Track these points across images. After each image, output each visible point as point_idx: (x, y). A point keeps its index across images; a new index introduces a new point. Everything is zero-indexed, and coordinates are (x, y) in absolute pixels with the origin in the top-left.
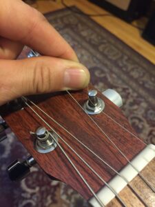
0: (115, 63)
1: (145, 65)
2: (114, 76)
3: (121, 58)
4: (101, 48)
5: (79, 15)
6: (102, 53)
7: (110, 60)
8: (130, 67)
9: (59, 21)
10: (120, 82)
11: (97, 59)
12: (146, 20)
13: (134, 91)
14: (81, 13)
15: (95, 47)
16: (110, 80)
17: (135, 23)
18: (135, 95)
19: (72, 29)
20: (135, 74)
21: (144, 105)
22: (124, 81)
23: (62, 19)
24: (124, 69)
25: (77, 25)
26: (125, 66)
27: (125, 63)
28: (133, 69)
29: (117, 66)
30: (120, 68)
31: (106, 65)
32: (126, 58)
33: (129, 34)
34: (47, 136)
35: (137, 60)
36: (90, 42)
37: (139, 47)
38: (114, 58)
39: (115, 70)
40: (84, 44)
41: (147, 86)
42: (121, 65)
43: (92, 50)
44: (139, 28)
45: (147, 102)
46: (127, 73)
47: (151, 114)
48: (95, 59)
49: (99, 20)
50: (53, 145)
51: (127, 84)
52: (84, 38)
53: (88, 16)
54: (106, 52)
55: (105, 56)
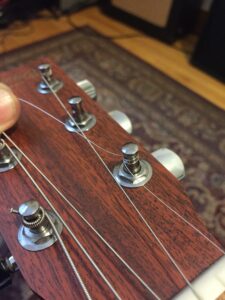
0: (155, 106)
1: (200, 106)
2: (155, 125)
3: (163, 97)
4: (132, 85)
5: (94, 39)
6: (134, 92)
7: (146, 102)
8: (177, 110)
9: (66, 48)
10: (164, 134)
11: (127, 101)
12: (194, 39)
13: (187, 146)
14: (98, 35)
15: (123, 83)
16: (148, 131)
17: (178, 44)
18: (189, 152)
19: (86, 60)
20: (186, 120)
21: (204, 166)
22: (170, 132)
23: (69, 45)
24: (169, 114)
25: (92, 54)
26: (170, 109)
27: (169, 104)
28: (181, 114)
29: (158, 110)
30: (163, 113)
31: (140, 110)
32: (169, 96)
33: (172, 61)
34: (41, 219)
35: (187, 98)
36: (114, 77)
37: (188, 80)
38: (152, 99)
39: (156, 116)
40: (106, 80)
41: (205, 136)
42: (163, 108)
43: (118, 89)
44: (186, 52)
45: (207, 161)
46: (174, 120)
47: (216, 180)
48: (124, 102)
49: (126, 44)
50: (51, 236)
51: (175, 136)
52: (105, 72)
53: (108, 39)
54: (139, 90)
55: (139, 96)
